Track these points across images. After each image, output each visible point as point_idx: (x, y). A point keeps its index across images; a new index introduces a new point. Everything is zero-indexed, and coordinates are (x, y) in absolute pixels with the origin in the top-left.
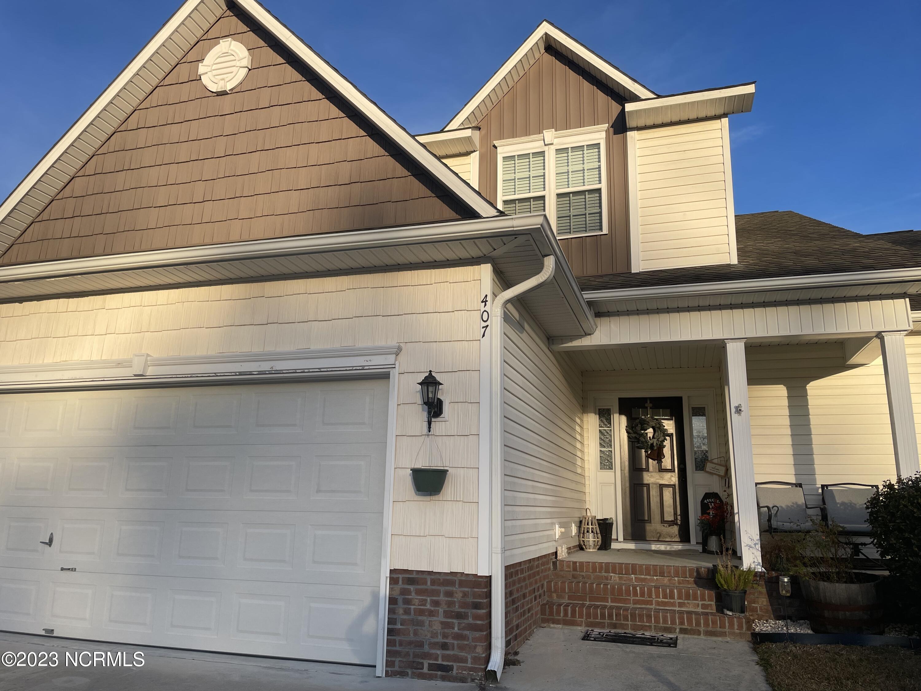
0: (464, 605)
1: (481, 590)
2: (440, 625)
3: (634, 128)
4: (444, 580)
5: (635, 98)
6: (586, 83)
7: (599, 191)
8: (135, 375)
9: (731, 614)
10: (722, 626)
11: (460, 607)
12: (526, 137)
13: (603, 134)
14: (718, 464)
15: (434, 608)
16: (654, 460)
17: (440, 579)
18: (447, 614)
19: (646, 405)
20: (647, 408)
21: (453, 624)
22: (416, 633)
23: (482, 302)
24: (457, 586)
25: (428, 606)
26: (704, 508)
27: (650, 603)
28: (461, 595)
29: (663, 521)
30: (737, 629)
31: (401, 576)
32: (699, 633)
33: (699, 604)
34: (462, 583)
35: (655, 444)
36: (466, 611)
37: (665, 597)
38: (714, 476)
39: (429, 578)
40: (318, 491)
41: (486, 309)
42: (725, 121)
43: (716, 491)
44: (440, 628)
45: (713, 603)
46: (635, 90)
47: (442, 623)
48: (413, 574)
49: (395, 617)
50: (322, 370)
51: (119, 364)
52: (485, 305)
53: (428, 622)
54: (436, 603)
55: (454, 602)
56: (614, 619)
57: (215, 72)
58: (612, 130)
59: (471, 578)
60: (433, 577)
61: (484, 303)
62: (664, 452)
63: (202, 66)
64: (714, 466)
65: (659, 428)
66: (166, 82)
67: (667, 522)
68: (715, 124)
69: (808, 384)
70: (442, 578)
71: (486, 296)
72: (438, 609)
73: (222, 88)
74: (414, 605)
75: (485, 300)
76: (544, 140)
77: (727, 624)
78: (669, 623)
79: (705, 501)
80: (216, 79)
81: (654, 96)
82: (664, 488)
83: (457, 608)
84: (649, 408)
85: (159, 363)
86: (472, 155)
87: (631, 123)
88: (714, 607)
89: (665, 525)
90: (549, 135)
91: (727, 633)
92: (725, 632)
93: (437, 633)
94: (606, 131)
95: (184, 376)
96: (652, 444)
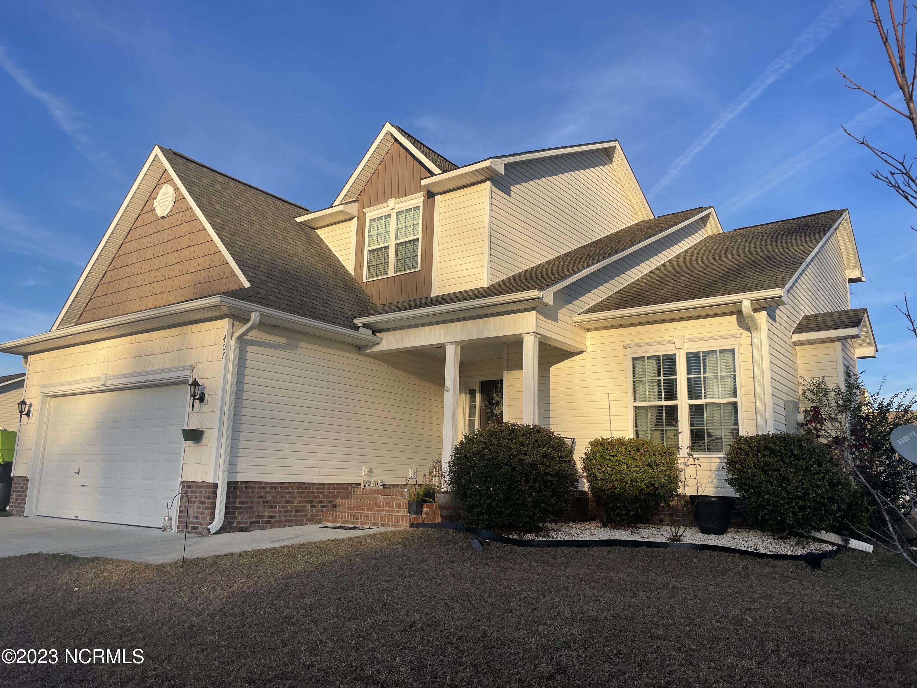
3: (437, 194)
4: (200, 486)
5: (433, 174)
8: (103, 385)
11: (204, 498)
13: (422, 200)
18: (199, 502)
21: (201, 507)
22: (188, 512)
24: (204, 488)
25: (193, 499)
27: (383, 511)
31: (186, 484)
41: (225, 343)
42: (488, 183)
46: (432, 168)
48: (190, 483)
53: (192, 506)
55: (202, 496)
57: (161, 205)
58: (427, 196)
61: (224, 340)
63: (156, 201)
66: (143, 212)
71: (225, 336)
72: (196, 500)
73: (163, 214)
74: (189, 498)
75: (225, 338)
76: (389, 206)
80: (161, 209)
81: (441, 172)
85: (114, 378)
86: (354, 219)
90: (391, 202)
93: (195, 511)
94: (423, 197)
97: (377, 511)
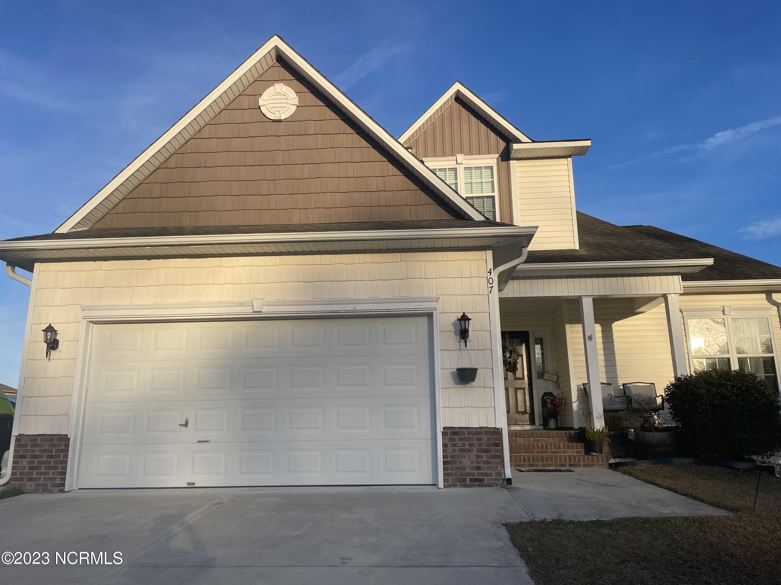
0: (488, 445)
1: (498, 436)
2: (475, 457)
3: (515, 158)
4: (475, 432)
5: (519, 141)
6: (482, 125)
7: (493, 197)
8: (253, 312)
9: (595, 454)
10: (593, 461)
11: (486, 446)
12: (442, 158)
13: (495, 161)
14: (552, 374)
15: (471, 448)
16: (511, 372)
17: (473, 432)
18: (478, 450)
19: (505, 336)
20: (506, 338)
21: (483, 455)
22: (460, 462)
23: (489, 272)
24: (483, 435)
25: (467, 447)
26: (544, 403)
28: (486, 439)
29: (518, 412)
30: (601, 462)
31: (448, 431)
32: (580, 466)
33: (574, 451)
34: (486, 433)
35: (512, 362)
36: (490, 448)
37: (555, 448)
38: (550, 382)
39: (466, 432)
40: (385, 384)
41: (491, 276)
42: (570, 159)
43: (551, 391)
44: (475, 458)
45: (583, 450)
46: (517, 135)
47: (476, 456)
48: (456, 429)
49: (447, 454)
50: (389, 310)
51: (241, 304)
52: (490, 274)
53: (467, 456)
54: (472, 445)
55: (482, 444)
56: (531, 461)
57: (272, 106)
58: (500, 158)
59: (491, 430)
60: (468, 431)
61: (490, 273)
62: (518, 366)
63: (261, 99)
64: (549, 375)
65: (514, 351)
66: (230, 107)
67: (521, 412)
68: (564, 161)
69: (613, 323)
70: (474, 431)
71: (491, 269)
72: (473, 448)
73: (278, 117)
74: (458, 447)
75: (490, 271)
76: (456, 161)
77: (595, 460)
78: (563, 461)
79: (544, 398)
80: (273, 110)
81: (531, 142)
82: (518, 391)
83: (484, 447)
84: (507, 338)
87: (513, 155)
88: (583, 452)
89: (520, 414)
90: (460, 157)
91: (595, 465)
92: (594, 464)
93: (473, 461)
94: (497, 159)
95: (291, 313)
96: (510, 362)
97: (538, 452)
